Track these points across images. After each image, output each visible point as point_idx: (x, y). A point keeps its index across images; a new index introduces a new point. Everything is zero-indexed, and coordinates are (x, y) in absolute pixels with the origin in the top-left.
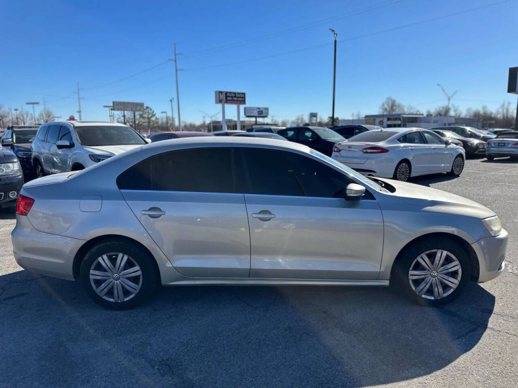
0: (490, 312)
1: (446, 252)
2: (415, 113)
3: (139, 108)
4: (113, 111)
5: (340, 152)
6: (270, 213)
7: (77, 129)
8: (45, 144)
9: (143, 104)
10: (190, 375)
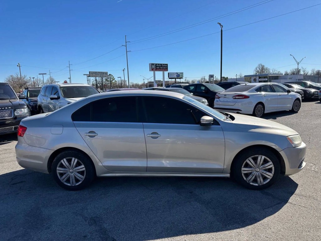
0: (292, 193)
1: (264, 156)
2: (277, 73)
3: (105, 75)
4: (89, 78)
5: (220, 99)
6: (158, 134)
7: (62, 88)
8: (44, 98)
9: (107, 72)
10: (105, 226)
